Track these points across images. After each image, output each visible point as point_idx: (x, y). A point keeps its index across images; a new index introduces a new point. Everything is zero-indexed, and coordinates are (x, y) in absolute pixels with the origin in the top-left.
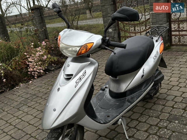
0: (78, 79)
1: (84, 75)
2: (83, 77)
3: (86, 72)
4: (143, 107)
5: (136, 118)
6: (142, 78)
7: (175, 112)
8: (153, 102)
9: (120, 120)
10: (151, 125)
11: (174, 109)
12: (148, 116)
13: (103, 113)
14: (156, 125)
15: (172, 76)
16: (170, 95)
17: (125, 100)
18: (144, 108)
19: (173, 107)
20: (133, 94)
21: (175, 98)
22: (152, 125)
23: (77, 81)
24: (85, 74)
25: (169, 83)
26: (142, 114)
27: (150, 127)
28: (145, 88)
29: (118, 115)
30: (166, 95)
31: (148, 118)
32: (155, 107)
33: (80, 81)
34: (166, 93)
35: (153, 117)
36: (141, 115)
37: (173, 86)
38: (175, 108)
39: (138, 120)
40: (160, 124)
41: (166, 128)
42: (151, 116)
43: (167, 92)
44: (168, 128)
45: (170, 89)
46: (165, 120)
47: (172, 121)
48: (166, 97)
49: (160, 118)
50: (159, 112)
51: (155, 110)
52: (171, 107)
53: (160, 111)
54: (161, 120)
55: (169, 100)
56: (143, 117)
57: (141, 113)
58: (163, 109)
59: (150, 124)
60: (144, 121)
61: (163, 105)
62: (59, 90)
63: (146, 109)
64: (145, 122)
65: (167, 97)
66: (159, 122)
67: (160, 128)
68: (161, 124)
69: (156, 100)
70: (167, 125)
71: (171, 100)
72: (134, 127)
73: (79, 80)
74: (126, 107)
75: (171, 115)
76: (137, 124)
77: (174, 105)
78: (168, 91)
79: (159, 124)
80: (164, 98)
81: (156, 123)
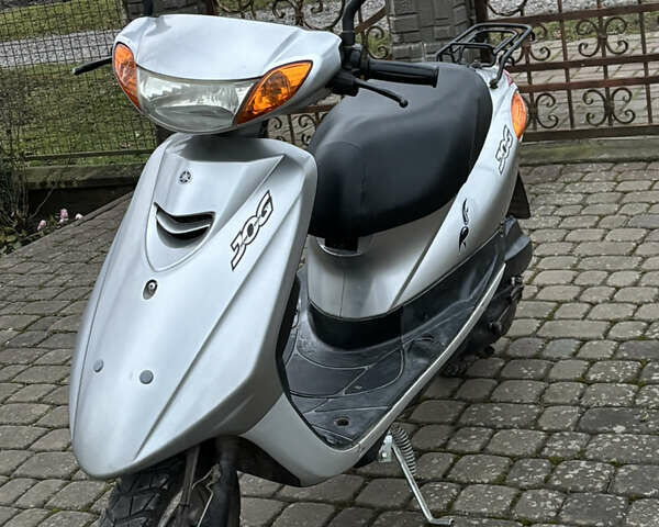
0: (241, 233)
1: (264, 213)
2: (262, 220)
3: (270, 200)
4: (451, 397)
5: (438, 444)
6: (461, 241)
7: (600, 397)
8: (489, 375)
9: (388, 439)
10: (514, 458)
11: (594, 388)
12: (486, 427)
13: (313, 411)
14: (538, 454)
15: (540, 266)
16: (553, 339)
17: (399, 351)
18: (460, 399)
19: (584, 380)
20: (430, 317)
21: (581, 346)
22: (520, 458)
23: (239, 241)
24: (268, 209)
25: (536, 294)
26: (456, 426)
27: (511, 466)
28: (475, 291)
29: (386, 412)
30: (540, 342)
31: (491, 436)
32: (507, 390)
33: (249, 239)
34: (535, 335)
35: (512, 428)
36: (457, 430)
37: (560, 303)
38: (595, 381)
39: (450, 448)
40: (552, 449)
41: (581, 456)
42: (499, 426)
43: (539, 328)
44: (591, 457)
45: (551, 318)
46: (568, 430)
47: (600, 429)
48: (542, 350)
49: (545, 428)
50: (531, 407)
51: (510, 402)
52: (578, 381)
53: (533, 403)
54: (550, 433)
55: (559, 359)
56: (465, 437)
57: (453, 424)
58: (543, 392)
59: (507, 453)
60: (477, 447)
61: (541, 380)
62: (150, 290)
63: (469, 403)
64: (483, 450)
65: (548, 347)
66: (546, 440)
67: (556, 462)
68: (558, 445)
69: (501, 364)
70: (581, 447)
71: (566, 356)
72: (440, 476)
73: (245, 233)
74: (411, 377)
75: (588, 408)
76: (452, 466)
77: (586, 372)
78: (542, 324)
79: (546, 449)
80: (534, 352)
81: (532, 447)
